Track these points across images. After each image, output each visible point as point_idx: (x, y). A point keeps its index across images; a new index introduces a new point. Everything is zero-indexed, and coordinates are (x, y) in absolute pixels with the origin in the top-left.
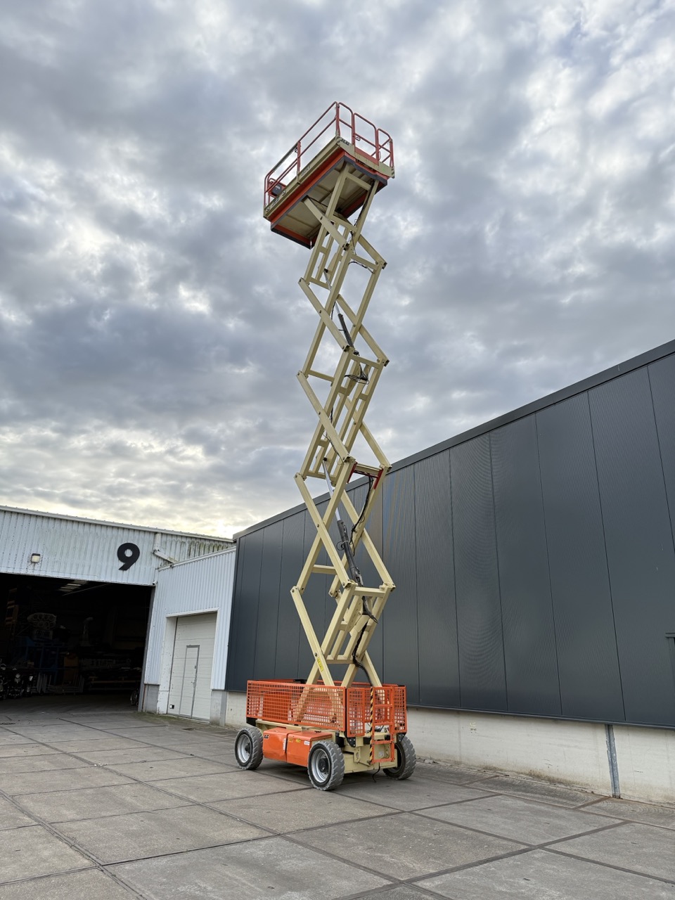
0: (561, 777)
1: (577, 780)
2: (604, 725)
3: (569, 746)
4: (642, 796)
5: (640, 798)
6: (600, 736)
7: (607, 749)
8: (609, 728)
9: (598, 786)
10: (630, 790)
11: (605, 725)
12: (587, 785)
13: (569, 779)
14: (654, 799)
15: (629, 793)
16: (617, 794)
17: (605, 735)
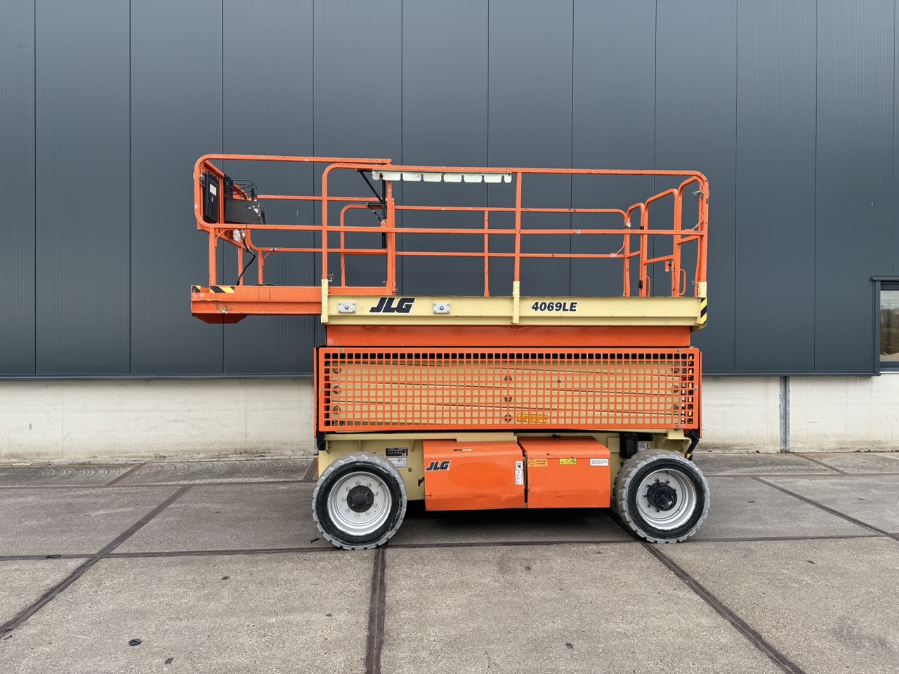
0: (718, 441)
1: (739, 442)
2: (779, 378)
3: (731, 405)
4: (814, 446)
5: (811, 448)
6: (772, 391)
7: (779, 403)
8: (785, 380)
9: (763, 444)
10: (802, 442)
11: (781, 377)
12: (750, 445)
13: (727, 442)
14: (826, 447)
15: (800, 445)
16: (787, 448)
17: (779, 388)
